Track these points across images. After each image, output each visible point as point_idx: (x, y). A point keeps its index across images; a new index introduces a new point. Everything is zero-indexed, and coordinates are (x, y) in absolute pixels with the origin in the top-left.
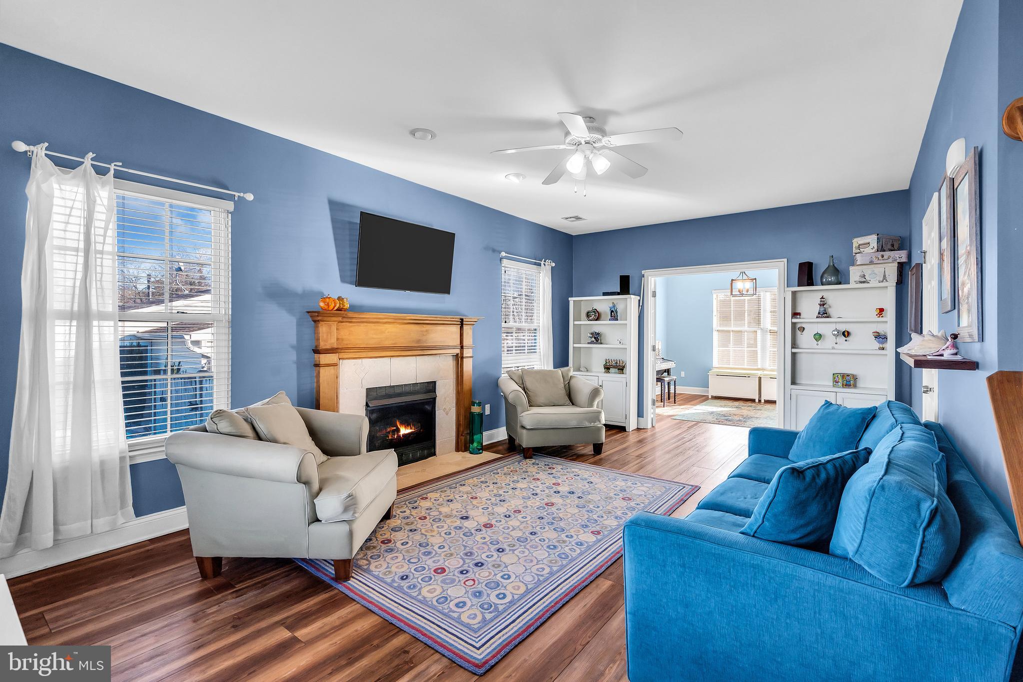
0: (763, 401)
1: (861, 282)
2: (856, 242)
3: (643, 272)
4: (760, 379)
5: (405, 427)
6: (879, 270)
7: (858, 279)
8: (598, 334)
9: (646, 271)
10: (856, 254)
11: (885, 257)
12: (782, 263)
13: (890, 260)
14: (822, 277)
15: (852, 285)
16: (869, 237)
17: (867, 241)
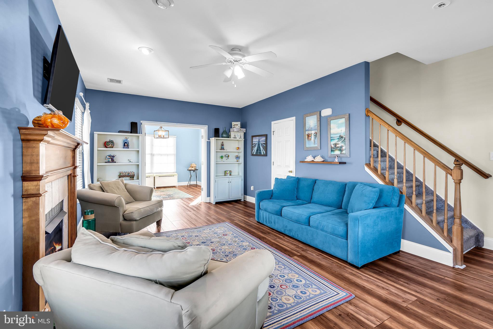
0: (156, 188)
1: (234, 138)
2: (233, 123)
3: (141, 122)
4: (154, 177)
5: (59, 245)
6: (239, 134)
7: (233, 137)
8: (113, 156)
9: (143, 121)
10: (233, 128)
11: (241, 130)
12: (206, 127)
13: (242, 131)
14: (222, 134)
15: (232, 139)
16: (238, 122)
17: (237, 124)
